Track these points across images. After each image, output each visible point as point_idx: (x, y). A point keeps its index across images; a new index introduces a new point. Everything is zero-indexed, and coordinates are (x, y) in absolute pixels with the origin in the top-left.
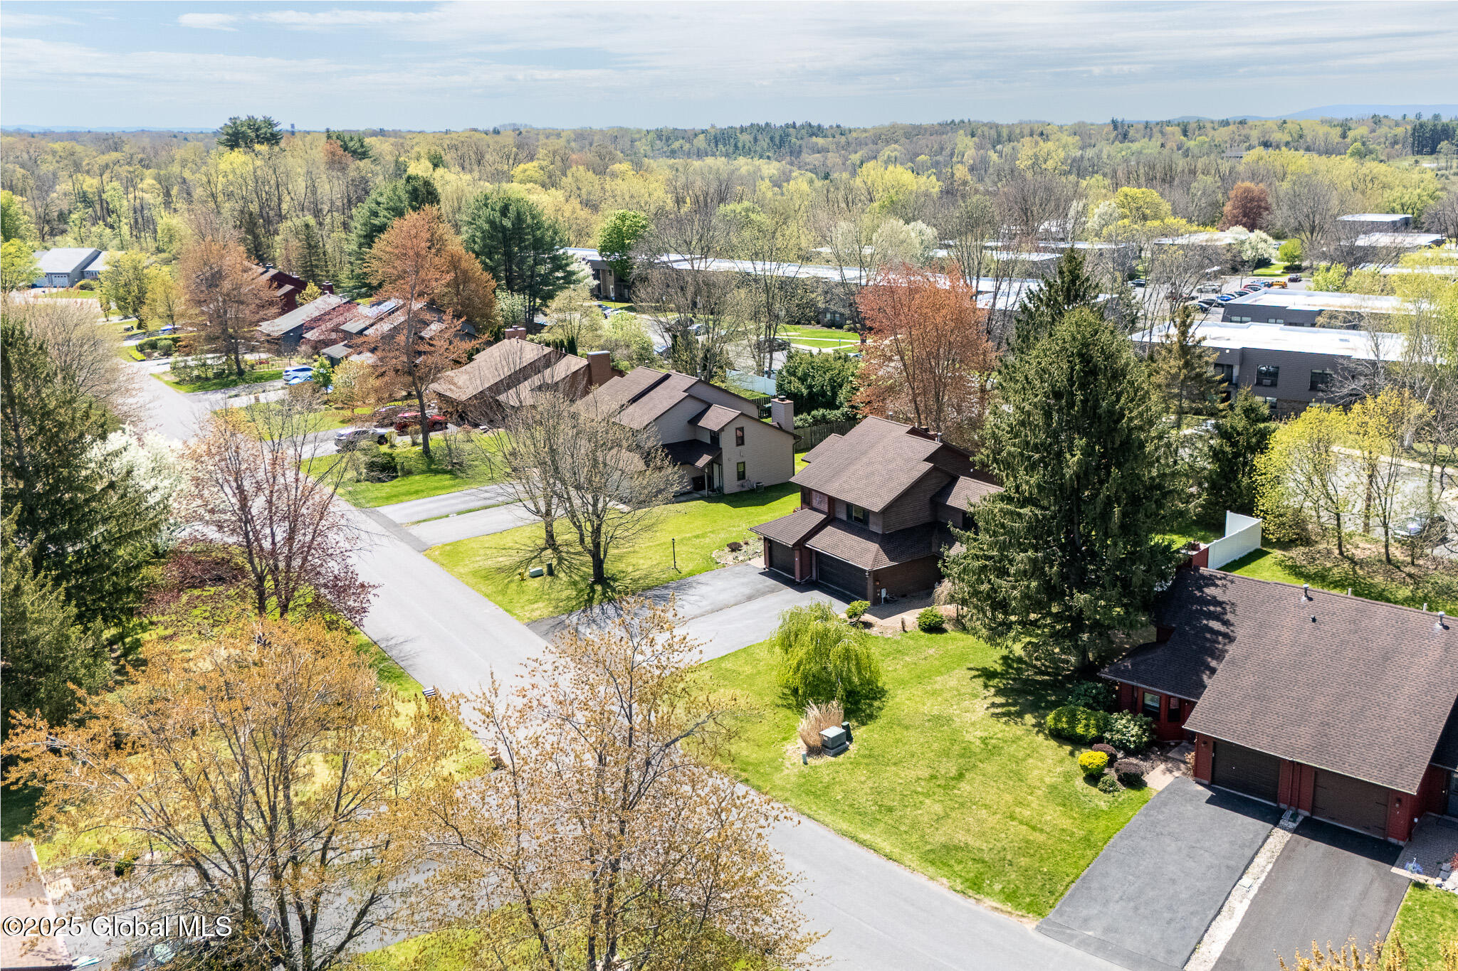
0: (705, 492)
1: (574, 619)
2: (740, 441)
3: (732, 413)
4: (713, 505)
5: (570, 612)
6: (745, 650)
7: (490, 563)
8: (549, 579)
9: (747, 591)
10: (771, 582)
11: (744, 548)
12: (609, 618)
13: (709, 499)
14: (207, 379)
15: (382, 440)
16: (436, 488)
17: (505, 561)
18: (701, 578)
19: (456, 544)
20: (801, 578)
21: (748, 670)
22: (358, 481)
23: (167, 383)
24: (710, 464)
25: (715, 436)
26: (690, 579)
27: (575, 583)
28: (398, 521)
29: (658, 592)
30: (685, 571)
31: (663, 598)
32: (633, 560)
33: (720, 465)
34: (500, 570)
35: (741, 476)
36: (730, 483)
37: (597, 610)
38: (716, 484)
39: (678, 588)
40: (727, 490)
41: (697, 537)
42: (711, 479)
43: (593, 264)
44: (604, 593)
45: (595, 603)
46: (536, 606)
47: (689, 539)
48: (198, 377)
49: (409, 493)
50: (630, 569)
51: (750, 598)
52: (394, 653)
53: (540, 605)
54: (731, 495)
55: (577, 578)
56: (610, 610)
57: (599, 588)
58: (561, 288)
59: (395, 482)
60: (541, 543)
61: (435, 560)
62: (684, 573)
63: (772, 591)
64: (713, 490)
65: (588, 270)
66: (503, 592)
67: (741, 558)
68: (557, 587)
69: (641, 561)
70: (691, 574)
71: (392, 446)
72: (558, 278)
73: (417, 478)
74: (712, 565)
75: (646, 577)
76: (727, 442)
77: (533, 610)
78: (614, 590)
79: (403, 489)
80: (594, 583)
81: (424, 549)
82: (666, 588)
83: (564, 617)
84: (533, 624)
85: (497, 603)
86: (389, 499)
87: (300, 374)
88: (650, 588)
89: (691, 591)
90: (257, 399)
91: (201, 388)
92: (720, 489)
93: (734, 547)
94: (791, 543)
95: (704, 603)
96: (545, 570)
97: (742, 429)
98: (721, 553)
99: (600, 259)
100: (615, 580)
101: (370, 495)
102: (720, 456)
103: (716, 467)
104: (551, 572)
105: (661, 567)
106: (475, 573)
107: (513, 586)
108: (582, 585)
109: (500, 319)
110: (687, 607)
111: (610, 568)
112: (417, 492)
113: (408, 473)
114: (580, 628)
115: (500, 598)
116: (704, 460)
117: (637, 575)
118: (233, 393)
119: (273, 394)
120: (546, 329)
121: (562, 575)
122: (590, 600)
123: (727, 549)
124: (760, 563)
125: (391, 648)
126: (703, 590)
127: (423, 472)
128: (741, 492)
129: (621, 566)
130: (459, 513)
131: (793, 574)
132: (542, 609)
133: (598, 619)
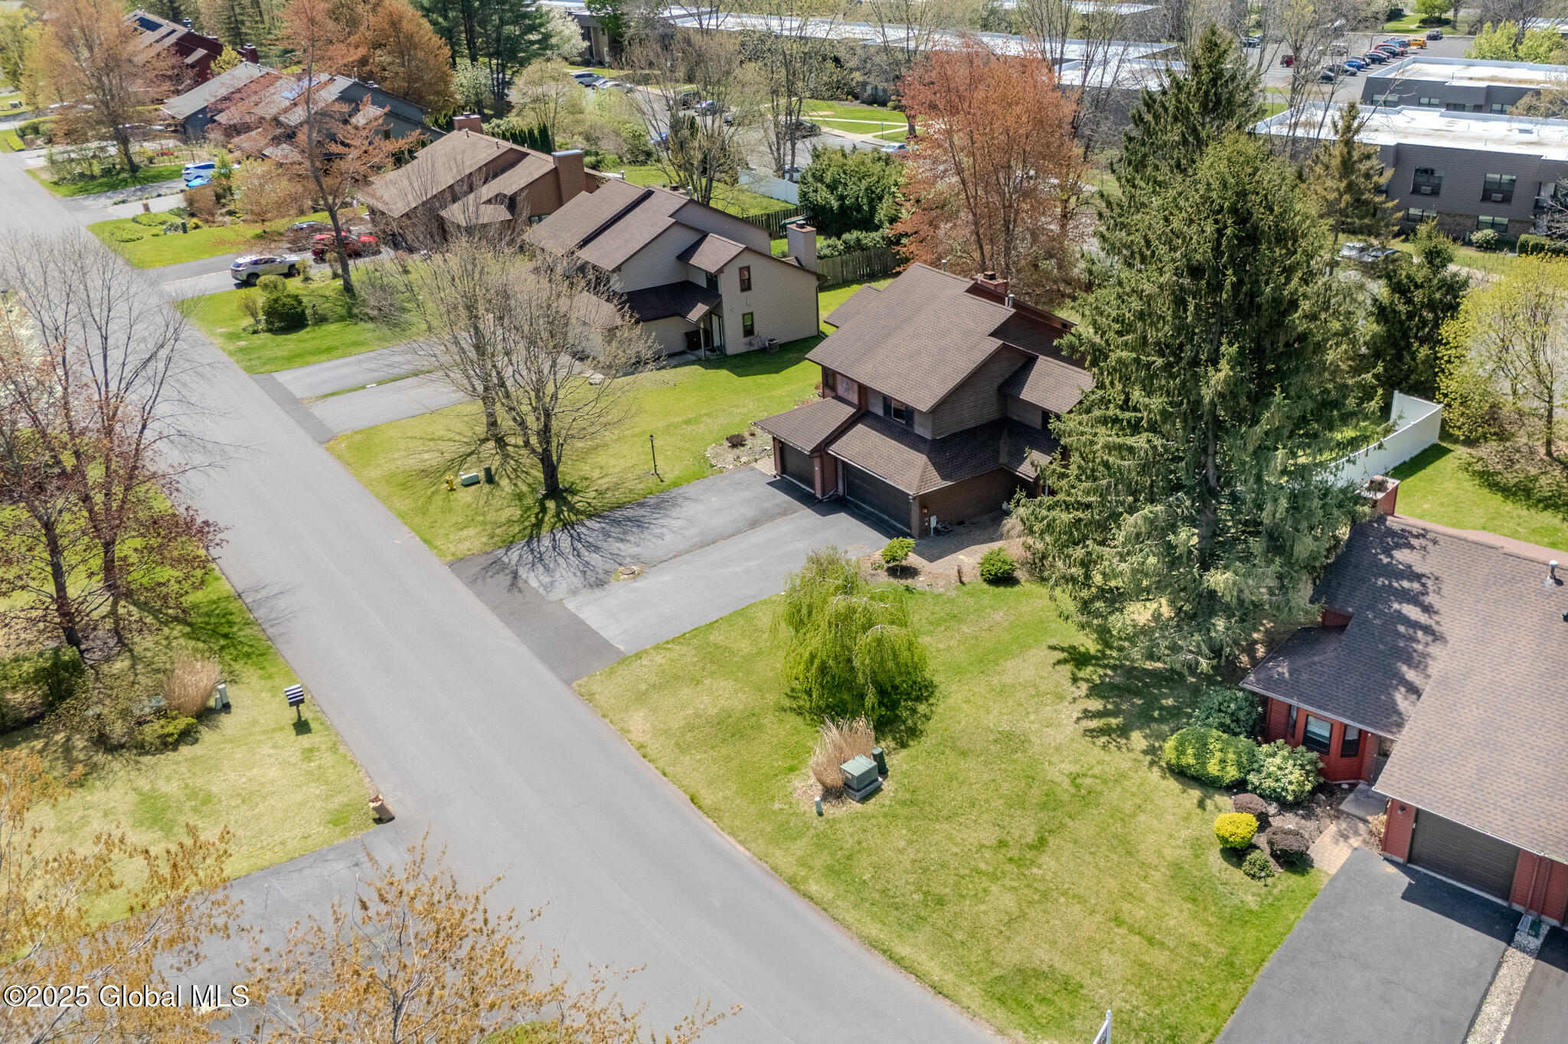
0: (701, 353)
1: (514, 555)
2: (746, 286)
3: (736, 248)
4: (712, 372)
5: (509, 545)
6: (741, 613)
7: (412, 463)
8: (487, 488)
9: (750, 512)
10: (783, 498)
11: (749, 442)
12: (561, 554)
13: (707, 364)
14: (93, 177)
15: (291, 271)
16: (356, 344)
17: (431, 459)
18: (691, 490)
19: (371, 430)
20: (823, 494)
21: (745, 646)
22: (255, 332)
23: (43, 182)
24: (707, 316)
25: (713, 279)
26: (675, 492)
27: (520, 497)
28: (299, 393)
29: (629, 513)
30: (669, 478)
31: (638, 523)
32: (601, 458)
33: (720, 317)
34: (424, 473)
35: (749, 331)
36: (734, 341)
37: (546, 542)
38: (717, 342)
39: (657, 507)
40: (730, 351)
41: (688, 422)
42: (708, 334)
43: (580, 19)
44: (558, 514)
45: (546, 528)
46: (464, 533)
47: (677, 426)
48: (82, 175)
49: (318, 352)
50: (596, 474)
51: (754, 524)
52: (260, 613)
53: (471, 532)
54: (735, 356)
55: (524, 488)
56: (564, 540)
57: (551, 505)
58: (536, 55)
59: (302, 334)
60: (481, 430)
61: (339, 458)
62: (667, 481)
63: (784, 513)
64: (713, 350)
65: (573, 29)
66: (423, 511)
67: (743, 459)
68: (497, 502)
69: (612, 462)
70: (676, 484)
71: (307, 279)
72: (532, 43)
73: (332, 327)
74: (705, 469)
75: (616, 487)
76: (728, 287)
77: (460, 541)
78: (572, 508)
79: (309, 345)
80: (546, 497)
81: (325, 437)
82: (641, 505)
83: (502, 551)
84: (457, 564)
85: (413, 529)
86: (293, 360)
87: (203, 172)
88: (620, 506)
89: (676, 512)
90: (147, 208)
91: (85, 191)
92: (722, 349)
93: (736, 442)
94: (807, 448)
95: (691, 532)
96: (482, 475)
97: (748, 268)
98: (719, 450)
99: (588, 13)
100: (574, 493)
101: (268, 354)
102: (720, 304)
103: (715, 319)
104: (490, 479)
105: (637, 472)
106: (389, 479)
107: (438, 500)
108: (529, 501)
109: (458, 97)
110: (669, 537)
111: (568, 473)
112: (328, 350)
113: (322, 320)
114: (523, 572)
115: (418, 520)
116: (698, 312)
117: (604, 483)
118: (121, 197)
119: (167, 202)
120: (514, 112)
121: (504, 482)
122: (539, 524)
123: (727, 444)
124: (768, 467)
125: (259, 603)
126: (690, 509)
127: (342, 319)
128: (748, 353)
129: (585, 469)
130: (379, 383)
131: (812, 485)
132: (471, 540)
133: (546, 557)
